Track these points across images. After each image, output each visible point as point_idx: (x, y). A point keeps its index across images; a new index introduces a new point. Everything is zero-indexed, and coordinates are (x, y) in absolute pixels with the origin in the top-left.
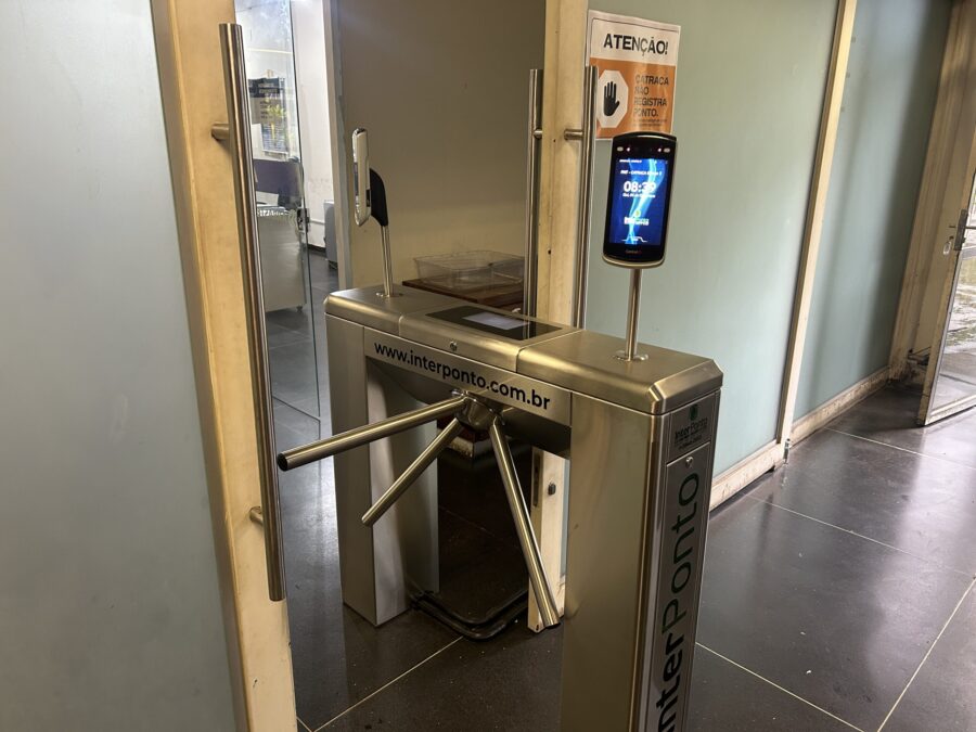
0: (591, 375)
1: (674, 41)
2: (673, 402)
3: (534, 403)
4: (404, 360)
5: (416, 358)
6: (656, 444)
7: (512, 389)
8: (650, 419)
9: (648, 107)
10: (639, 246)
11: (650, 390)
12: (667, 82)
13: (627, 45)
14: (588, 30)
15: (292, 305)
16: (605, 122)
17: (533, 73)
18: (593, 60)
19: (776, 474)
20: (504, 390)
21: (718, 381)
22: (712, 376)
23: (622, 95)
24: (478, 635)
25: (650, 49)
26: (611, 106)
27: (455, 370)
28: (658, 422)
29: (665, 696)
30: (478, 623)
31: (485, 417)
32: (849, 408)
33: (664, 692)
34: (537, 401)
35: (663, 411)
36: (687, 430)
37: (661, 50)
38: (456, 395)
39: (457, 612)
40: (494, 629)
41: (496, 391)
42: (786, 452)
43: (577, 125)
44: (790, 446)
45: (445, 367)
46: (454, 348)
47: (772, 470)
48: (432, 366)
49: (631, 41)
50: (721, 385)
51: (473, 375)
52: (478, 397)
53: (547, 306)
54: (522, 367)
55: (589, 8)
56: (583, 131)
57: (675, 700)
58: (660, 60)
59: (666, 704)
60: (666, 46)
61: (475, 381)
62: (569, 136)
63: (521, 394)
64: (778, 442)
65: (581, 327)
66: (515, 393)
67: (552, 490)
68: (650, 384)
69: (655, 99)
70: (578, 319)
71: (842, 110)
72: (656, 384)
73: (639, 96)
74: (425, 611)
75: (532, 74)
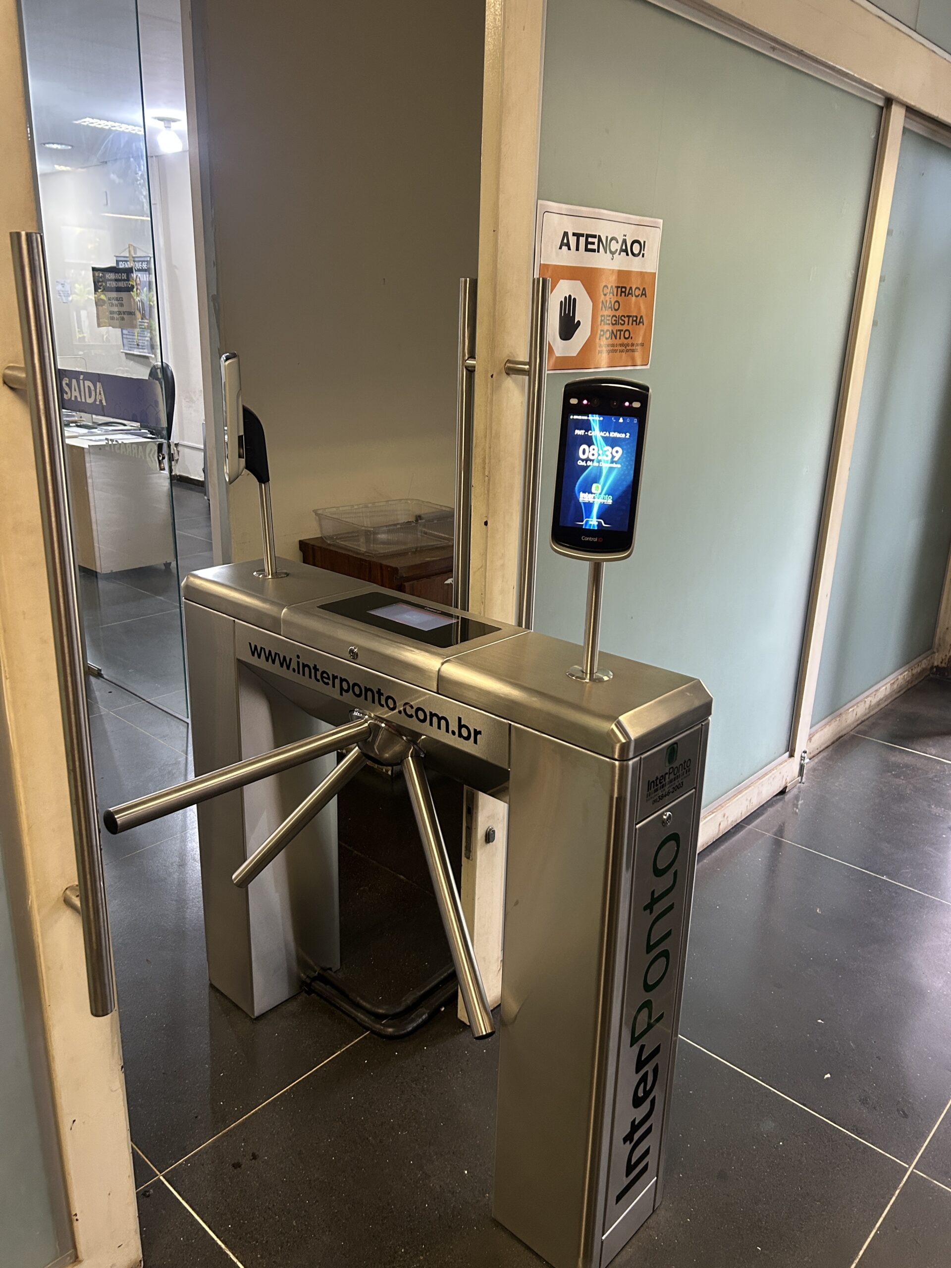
0: (535, 702)
1: (653, 239)
2: (644, 742)
3: (460, 735)
4: (288, 668)
5: (304, 666)
6: (621, 800)
7: (432, 715)
8: (614, 765)
9: (619, 327)
10: (600, 531)
11: (613, 727)
12: (644, 294)
13: (590, 247)
14: (537, 227)
15: (157, 561)
16: (560, 348)
17: (464, 283)
18: (544, 267)
19: (788, 797)
20: (421, 716)
21: (706, 709)
22: (697, 703)
23: (583, 313)
24: (390, 1030)
25: (622, 250)
26: (568, 328)
27: (355, 685)
28: (623, 770)
29: (635, 1127)
30: (391, 1013)
31: (397, 748)
32: (883, 706)
33: (633, 1122)
34: (465, 732)
35: (631, 755)
36: (663, 777)
37: (636, 251)
38: (358, 718)
39: (363, 998)
40: (413, 1021)
41: (411, 716)
42: (802, 767)
43: (522, 355)
44: (807, 760)
45: (342, 680)
46: (354, 656)
47: (783, 792)
48: (325, 677)
49: (596, 240)
50: (710, 714)
51: (380, 693)
52: (387, 722)
53: (484, 594)
54: (444, 685)
55: (538, 199)
56: (529, 364)
57: (649, 1130)
58: (634, 265)
59: (636, 1137)
60: (642, 246)
61: (383, 702)
62: (512, 370)
63: (443, 722)
64: (792, 755)
65: (528, 627)
66: (435, 719)
67: (489, 837)
68: (613, 718)
69: (629, 317)
70: (524, 617)
71: (875, 323)
72: (621, 718)
73: (608, 312)
74: (320, 995)
75: (462, 285)
